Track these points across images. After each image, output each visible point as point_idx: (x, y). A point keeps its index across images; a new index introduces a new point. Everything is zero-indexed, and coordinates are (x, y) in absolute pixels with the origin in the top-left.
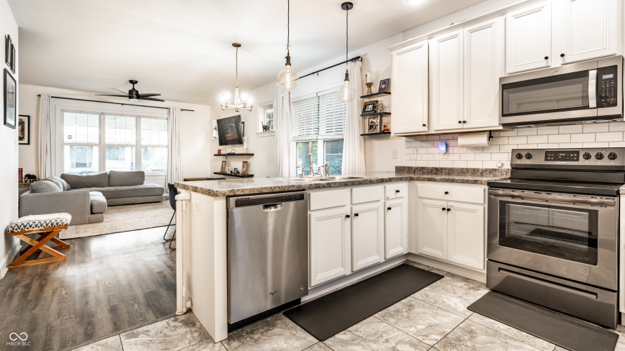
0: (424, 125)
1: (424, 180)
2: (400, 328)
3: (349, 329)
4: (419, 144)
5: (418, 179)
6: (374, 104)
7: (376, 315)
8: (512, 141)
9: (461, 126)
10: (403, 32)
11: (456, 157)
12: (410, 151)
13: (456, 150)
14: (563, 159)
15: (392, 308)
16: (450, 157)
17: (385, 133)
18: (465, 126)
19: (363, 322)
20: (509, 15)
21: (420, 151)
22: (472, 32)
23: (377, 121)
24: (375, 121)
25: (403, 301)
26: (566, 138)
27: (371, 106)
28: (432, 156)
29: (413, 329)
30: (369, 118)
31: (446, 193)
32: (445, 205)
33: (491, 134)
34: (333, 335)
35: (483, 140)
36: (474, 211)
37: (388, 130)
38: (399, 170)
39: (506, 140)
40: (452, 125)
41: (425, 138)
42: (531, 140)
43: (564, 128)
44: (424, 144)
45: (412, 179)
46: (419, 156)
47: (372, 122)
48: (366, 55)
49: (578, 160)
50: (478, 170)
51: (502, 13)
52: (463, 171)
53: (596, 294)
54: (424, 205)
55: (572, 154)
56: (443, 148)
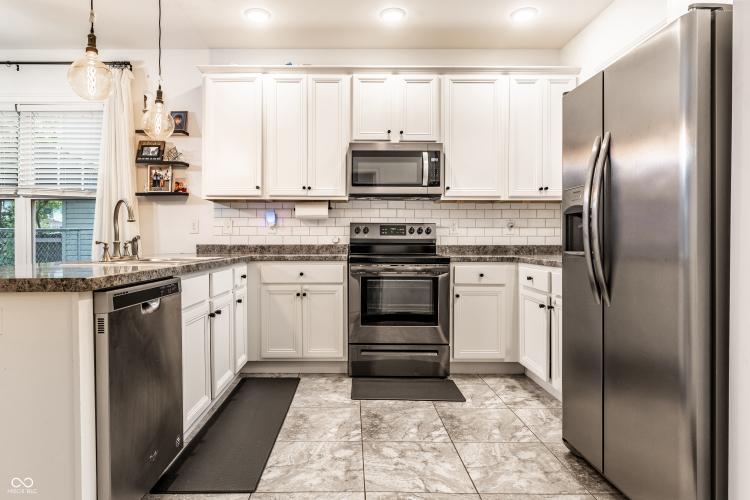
0: (258, 188)
1: (270, 260)
2: (317, 439)
3: (268, 465)
4: (236, 213)
5: (262, 260)
6: (159, 147)
7: (279, 439)
8: (349, 214)
9: (304, 192)
10: (211, 48)
11: (287, 232)
12: (221, 222)
13: (288, 222)
14: (395, 233)
15: (286, 425)
16: (279, 231)
17: (180, 193)
18: (310, 193)
19: (274, 451)
20: (356, 76)
21: (238, 222)
22: (318, 81)
23: (166, 173)
24: (162, 173)
25: (288, 415)
26: (392, 213)
27: (153, 149)
28: (256, 230)
29: (329, 435)
30: (151, 169)
31: (302, 274)
32: (298, 289)
33: (331, 204)
34: (260, 479)
35: (323, 211)
36: (332, 293)
37: (184, 190)
38: (202, 250)
39: (342, 213)
40: (294, 190)
41: (245, 205)
42: (365, 213)
43: (393, 203)
44: (243, 213)
45: (253, 260)
46: (236, 230)
47: (156, 175)
48: (140, 62)
49: (405, 234)
50: (313, 246)
51: (349, 71)
52: (296, 249)
53: (436, 351)
54: (271, 293)
55: (400, 228)
56: (271, 219)
